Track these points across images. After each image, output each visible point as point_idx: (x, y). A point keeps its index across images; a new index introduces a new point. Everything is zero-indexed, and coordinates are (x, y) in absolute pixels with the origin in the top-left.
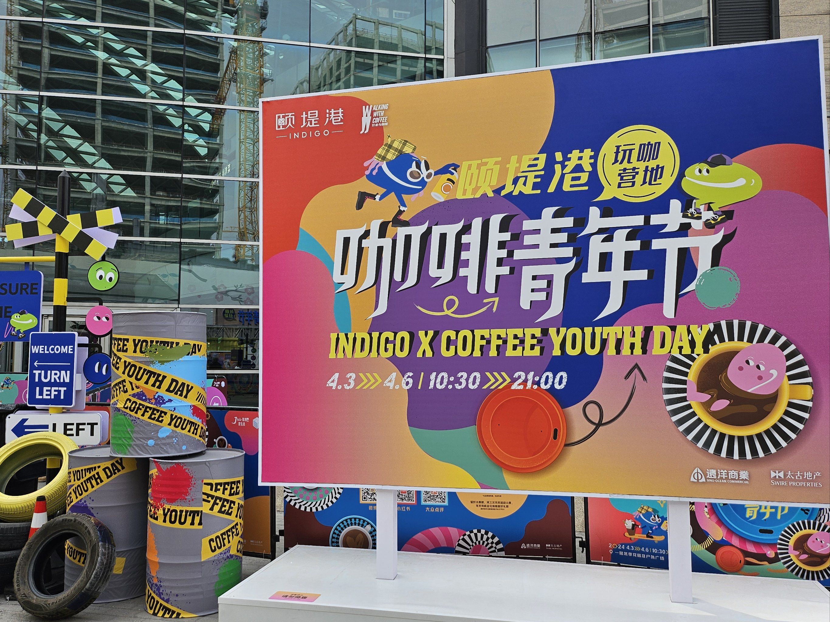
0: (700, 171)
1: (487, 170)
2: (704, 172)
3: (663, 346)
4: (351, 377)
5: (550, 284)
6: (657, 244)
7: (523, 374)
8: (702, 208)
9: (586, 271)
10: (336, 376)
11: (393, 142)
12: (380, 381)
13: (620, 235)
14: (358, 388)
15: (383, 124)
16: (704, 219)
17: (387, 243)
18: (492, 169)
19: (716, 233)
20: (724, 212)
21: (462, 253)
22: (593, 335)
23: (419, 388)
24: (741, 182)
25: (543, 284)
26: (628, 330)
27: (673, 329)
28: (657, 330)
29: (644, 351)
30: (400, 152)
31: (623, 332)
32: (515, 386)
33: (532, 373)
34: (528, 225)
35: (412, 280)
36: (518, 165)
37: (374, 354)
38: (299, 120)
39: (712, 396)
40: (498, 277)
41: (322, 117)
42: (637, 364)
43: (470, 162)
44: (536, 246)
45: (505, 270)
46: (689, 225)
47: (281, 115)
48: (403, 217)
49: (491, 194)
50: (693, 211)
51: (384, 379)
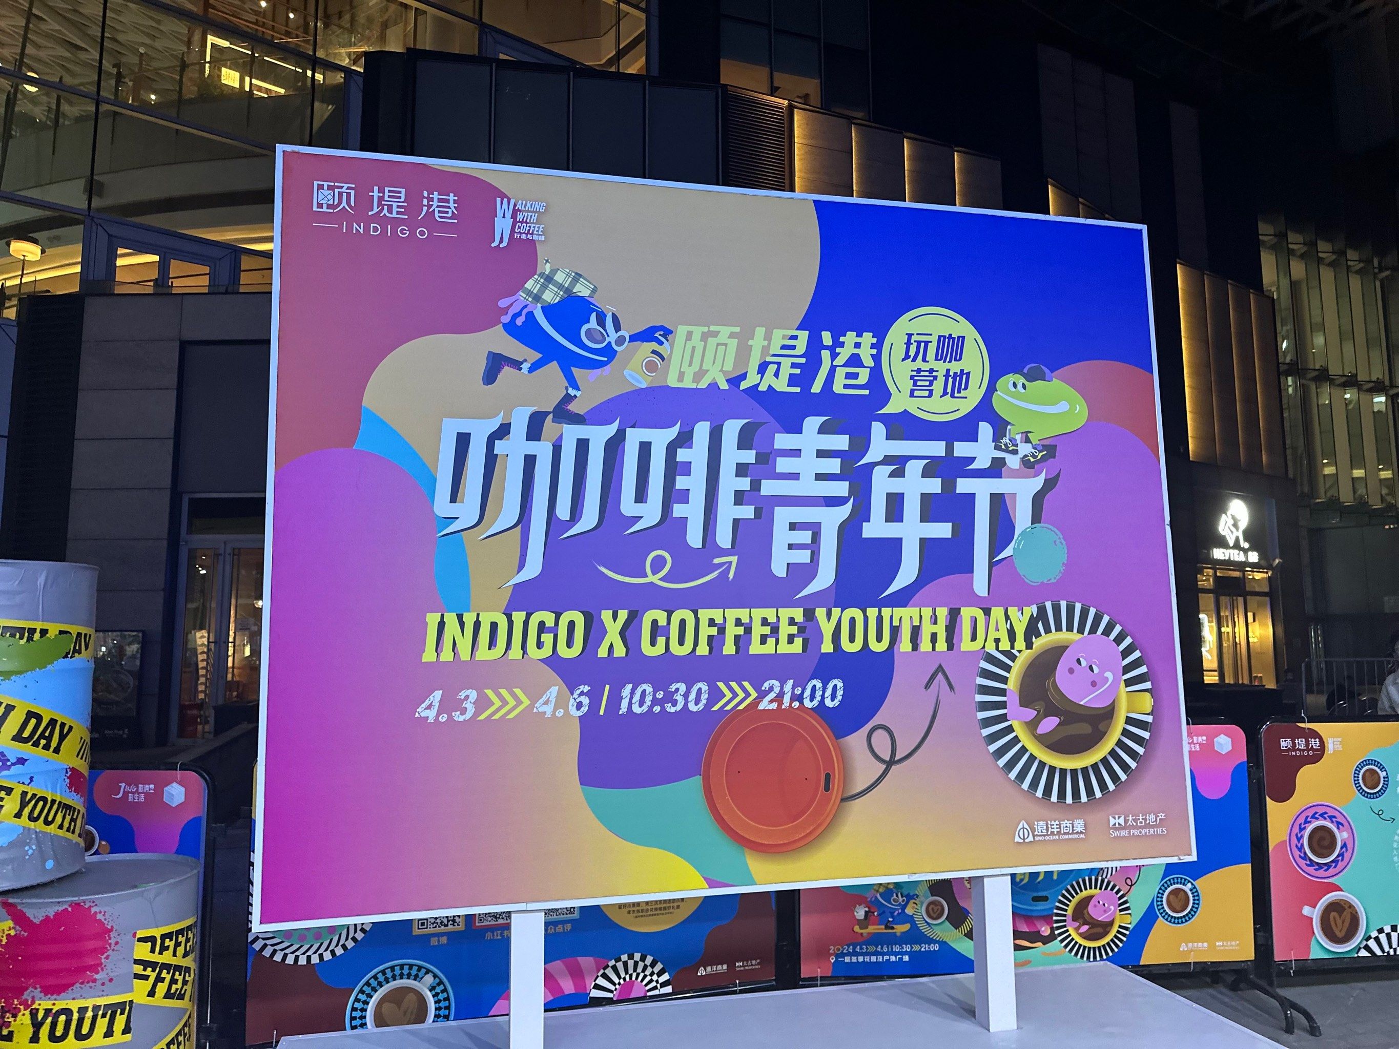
0: (1015, 385)
1: (718, 345)
2: (1020, 386)
3: (974, 638)
4: (467, 697)
5: (816, 537)
6: (964, 485)
7: (776, 683)
8: (1018, 438)
9: (869, 521)
10: (438, 694)
11: (554, 271)
12: (526, 702)
13: (914, 468)
14: (482, 717)
15: (535, 238)
16: (1021, 455)
17: (543, 450)
18: (726, 345)
19: (1037, 475)
20: (1045, 447)
21: (678, 478)
22: (880, 619)
23: (602, 713)
24: (1064, 406)
25: (805, 537)
26: (927, 612)
27: (987, 612)
28: (967, 613)
29: (950, 646)
30: (568, 291)
31: (921, 617)
32: (764, 705)
33: (790, 683)
34: (783, 441)
35: (589, 518)
36: (766, 343)
37: (516, 653)
38: (364, 201)
39: (1039, 712)
40: (736, 522)
41: (413, 204)
42: (940, 666)
43: (690, 328)
44: (795, 476)
45: (747, 512)
46: (1002, 461)
47: (326, 184)
48: (573, 407)
49: (724, 385)
50: (1008, 441)
51: (534, 700)
